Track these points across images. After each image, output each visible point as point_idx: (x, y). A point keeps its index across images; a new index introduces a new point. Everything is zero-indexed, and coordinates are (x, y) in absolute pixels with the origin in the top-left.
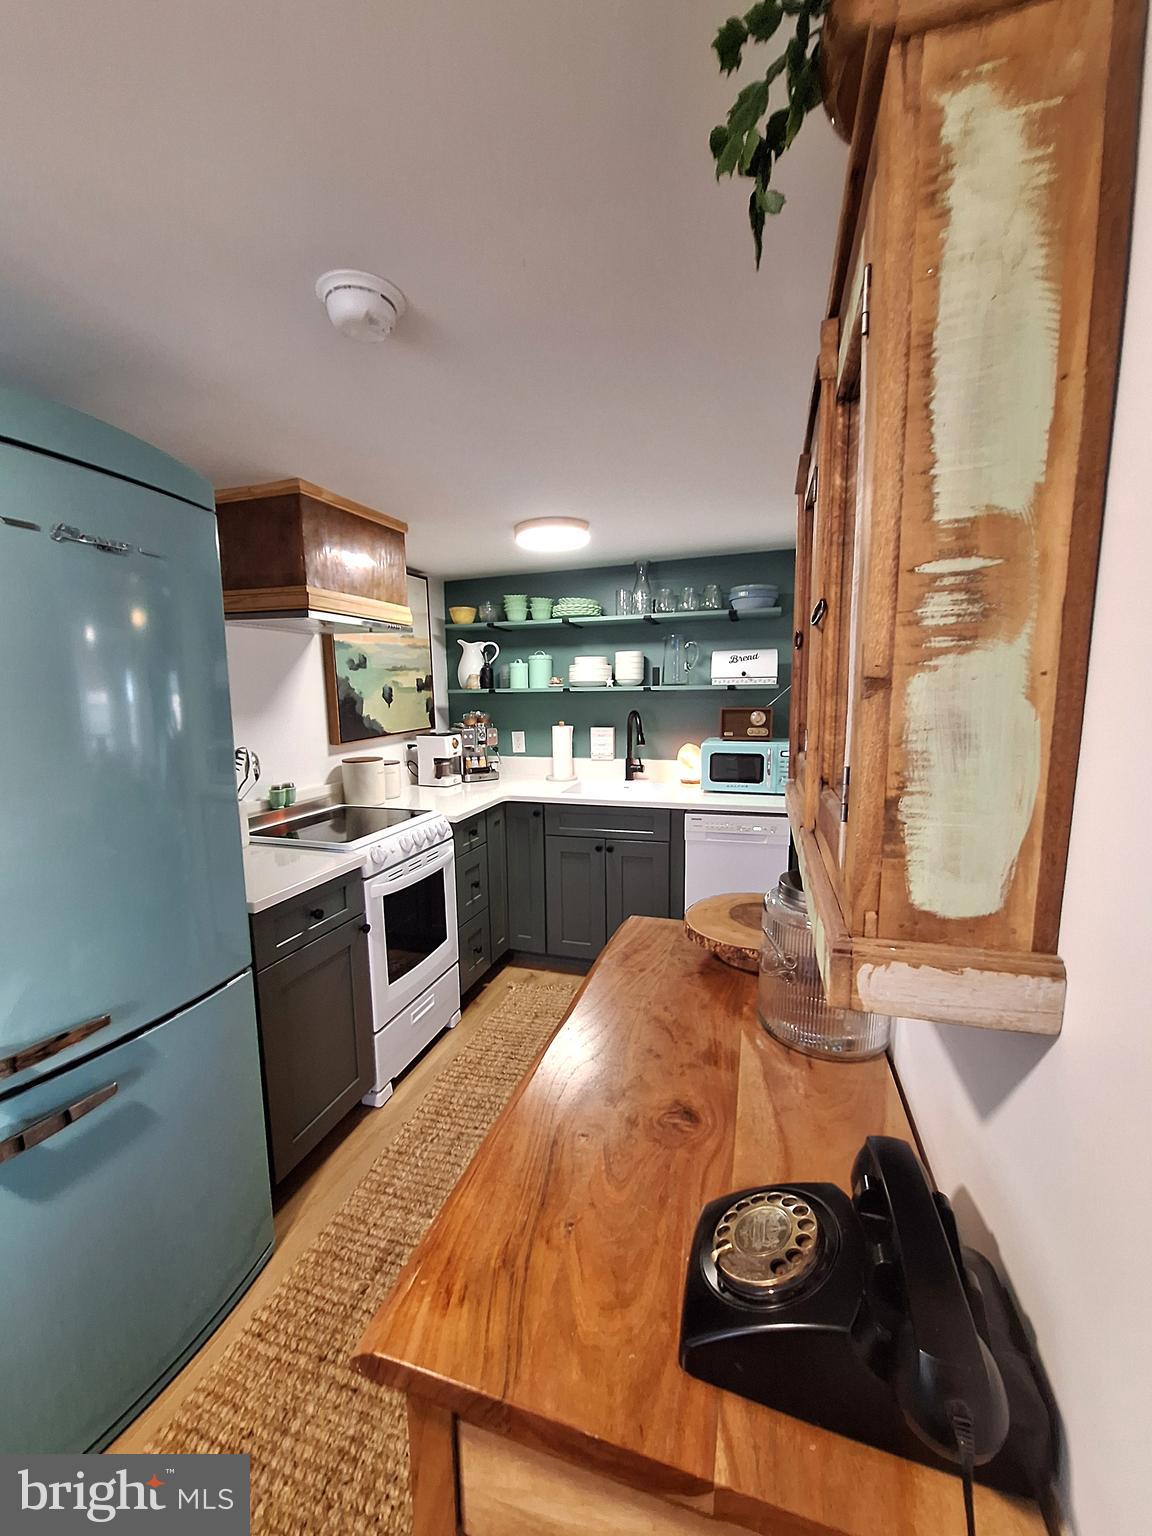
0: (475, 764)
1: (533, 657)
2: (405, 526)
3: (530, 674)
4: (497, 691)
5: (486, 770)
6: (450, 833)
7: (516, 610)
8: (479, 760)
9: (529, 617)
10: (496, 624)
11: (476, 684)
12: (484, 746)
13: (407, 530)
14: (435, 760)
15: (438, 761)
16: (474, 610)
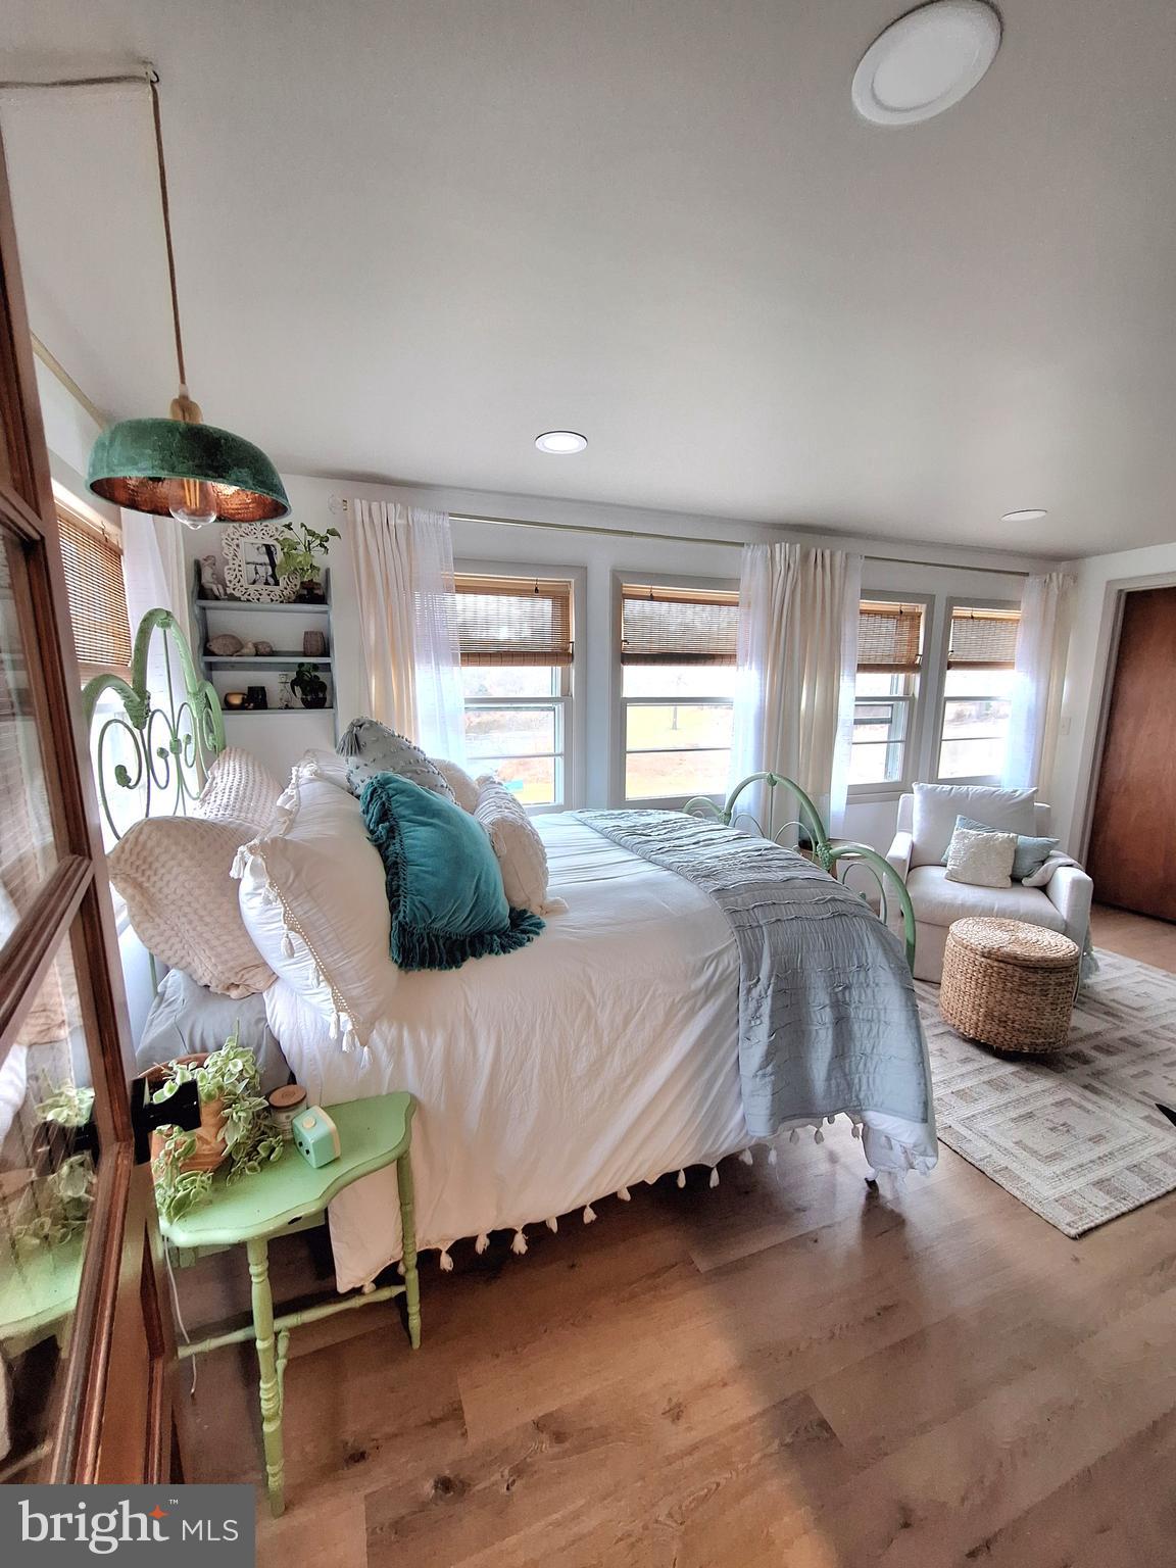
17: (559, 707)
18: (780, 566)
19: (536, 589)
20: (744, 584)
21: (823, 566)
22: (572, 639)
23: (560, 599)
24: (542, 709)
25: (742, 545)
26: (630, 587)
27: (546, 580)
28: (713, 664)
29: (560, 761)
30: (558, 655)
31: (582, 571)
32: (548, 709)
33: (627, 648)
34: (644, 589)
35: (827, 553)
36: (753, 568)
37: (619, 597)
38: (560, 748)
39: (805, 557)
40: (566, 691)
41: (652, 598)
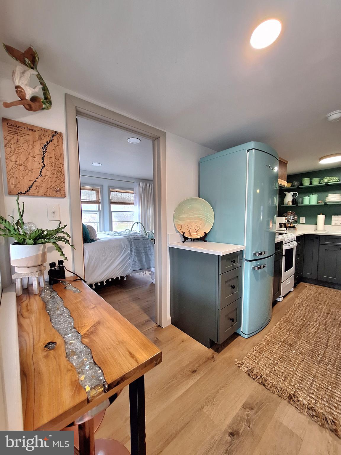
0: (289, 225)
1: (311, 195)
2: (287, 162)
3: (311, 200)
4: (299, 205)
5: (293, 227)
6: (296, 239)
7: (306, 182)
8: (290, 224)
9: (311, 184)
10: (300, 187)
11: (291, 204)
12: (293, 220)
13: (288, 163)
14: (279, 223)
15: (280, 224)
16: (291, 183)
17: (98, 213)
18: (141, 186)
19: (92, 189)
20: (135, 189)
21: (150, 187)
22: (100, 199)
23: (97, 192)
24: (94, 213)
25: (134, 182)
26: (112, 189)
27: (94, 188)
28: (130, 205)
29: (98, 224)
30: (98, 202)
31: (102, 186)
32: (96, 213)
33: (112, 201)
34: (115, 190)
35: (150, 184)
36: (136, 187)
37: (110, 191)
38: (98, 221)
39: (146, 185)
40: (99, 210)
41: (116, 192)
